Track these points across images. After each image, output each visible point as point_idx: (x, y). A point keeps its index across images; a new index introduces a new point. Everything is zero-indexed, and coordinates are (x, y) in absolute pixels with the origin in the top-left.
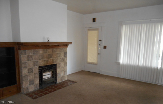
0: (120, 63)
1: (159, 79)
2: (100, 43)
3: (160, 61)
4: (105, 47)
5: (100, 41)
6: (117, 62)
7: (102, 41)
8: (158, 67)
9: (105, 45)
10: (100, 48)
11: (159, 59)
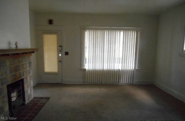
0: (86, 69)
1: (120, 79)
2: (61, 50)
3: (121, 65)
4: (67, 53)
5: (60, 46)
6: (82, 68)
7: (63, 47)
8: (119, 69)
9: (66, 51)
10: (60, 55)
11: (120, 63)
